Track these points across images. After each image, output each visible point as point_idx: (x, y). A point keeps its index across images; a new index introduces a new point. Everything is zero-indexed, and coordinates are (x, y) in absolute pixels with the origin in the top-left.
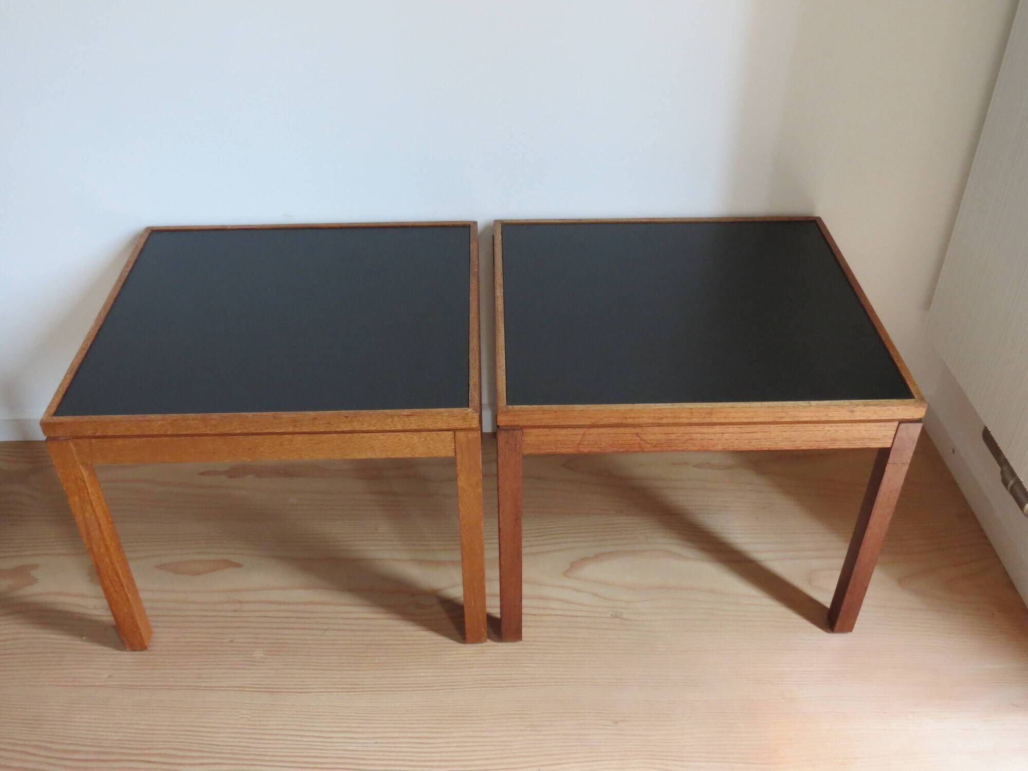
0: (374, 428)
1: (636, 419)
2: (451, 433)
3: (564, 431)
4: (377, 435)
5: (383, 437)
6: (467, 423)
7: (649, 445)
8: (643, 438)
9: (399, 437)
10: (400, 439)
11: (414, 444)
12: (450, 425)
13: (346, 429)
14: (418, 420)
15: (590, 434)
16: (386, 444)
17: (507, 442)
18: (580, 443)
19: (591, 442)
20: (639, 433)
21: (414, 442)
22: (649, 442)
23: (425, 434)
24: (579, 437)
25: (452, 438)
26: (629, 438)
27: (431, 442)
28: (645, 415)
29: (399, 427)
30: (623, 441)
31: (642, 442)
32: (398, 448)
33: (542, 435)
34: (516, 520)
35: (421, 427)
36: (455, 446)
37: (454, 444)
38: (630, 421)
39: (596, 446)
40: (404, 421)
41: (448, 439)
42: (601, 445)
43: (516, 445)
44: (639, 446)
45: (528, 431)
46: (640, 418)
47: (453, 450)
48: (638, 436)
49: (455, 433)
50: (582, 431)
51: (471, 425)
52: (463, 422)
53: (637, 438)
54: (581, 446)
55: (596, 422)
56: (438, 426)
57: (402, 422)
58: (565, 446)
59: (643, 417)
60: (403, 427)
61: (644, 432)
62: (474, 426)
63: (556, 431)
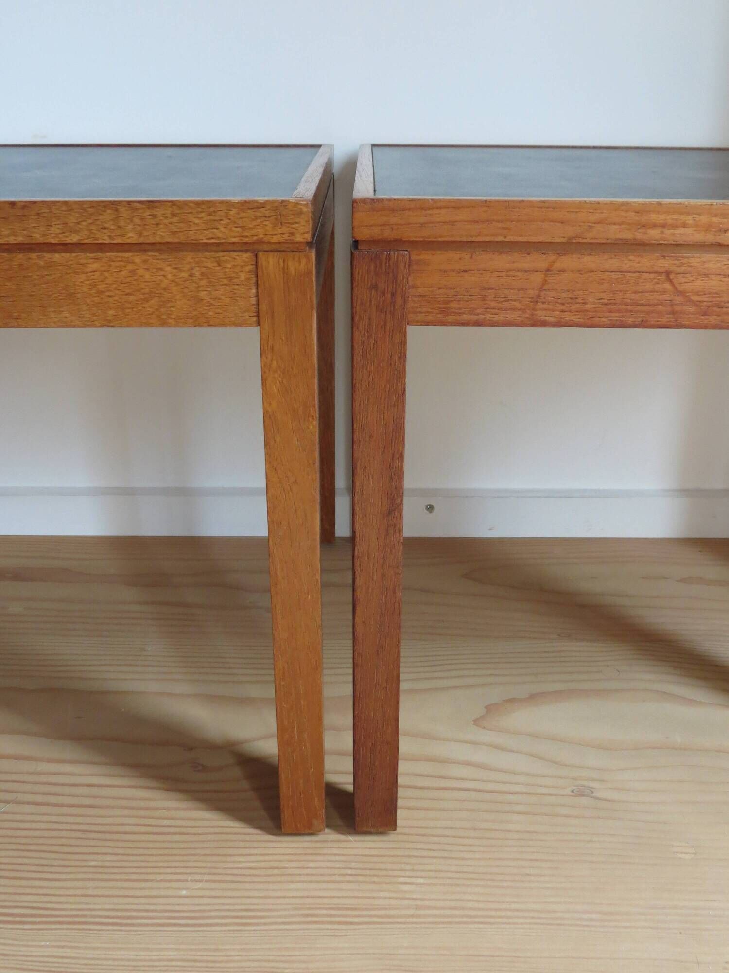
0: (74, 239)
1: (668, 231)
2: (246, 256)
3: (501, 261)
4: (83, 257)
5: (95, 266)
6: (285, 229)
7: (692, 309)
8: (681, 288)
9: (130, 267)
10: (133, 272)
11: (165, 289)
12: (246, 234)
13: (11, 240)
14: (173, 215)
15: (562, 271)
16: (101, 287)
17: (375, 287)
18: (539, 296)
19: (564, 295)
20: (671, 272)
21: (165, 283)
22: (695, 298)
23: (189, 257)
24: (538, 278)
25: (250, 272)
26: (649, 286)
27: (204, 282)
28: (689, 219)
29: (131, 237)
30: (635, 292)
31: (678, 299)
32: (131, 298)
33: (453, 271)
34: (390, 513)
35: (181, 238)
36: (257, 296)
37: (254, 291)
38: (654, 234)
39: (574, 307)
40: (142, 219)
41: (243, 277)
42: (585, 303)
43: (393, 295)
44: (669, 309)
45: (426, 256)
46: (675, 227)
47: (254, 308)
48: (671, 281)
49: (256, 256)
50: (540, 261)
51: (292, 234)
52: (275, 226)
53: (667, 286)
54: (540, 306)
55: (577, 237)
56: (220, 235)
57: (137, 220)
58: (506, 305)
59: (684, 225)
60: (140, 234)
61: (682, 269)
62: (299, 238)
63: (486, 259)
